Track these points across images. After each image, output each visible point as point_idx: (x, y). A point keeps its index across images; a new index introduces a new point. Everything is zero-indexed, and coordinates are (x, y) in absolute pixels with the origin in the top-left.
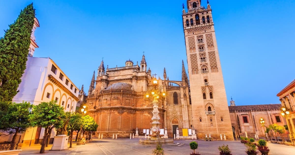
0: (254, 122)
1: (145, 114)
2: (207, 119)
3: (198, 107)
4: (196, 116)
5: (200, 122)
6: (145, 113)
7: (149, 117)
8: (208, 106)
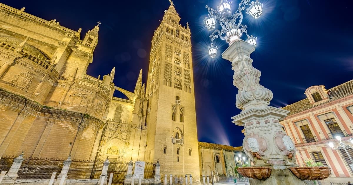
0: (202, 160)
1: (62, 124)
2: (173, 149)
3: (164, 130)
4: (159, 143)
5: (164, 154)
6: (62, 122)
7: (70, 132)
8: (176, 132)
